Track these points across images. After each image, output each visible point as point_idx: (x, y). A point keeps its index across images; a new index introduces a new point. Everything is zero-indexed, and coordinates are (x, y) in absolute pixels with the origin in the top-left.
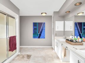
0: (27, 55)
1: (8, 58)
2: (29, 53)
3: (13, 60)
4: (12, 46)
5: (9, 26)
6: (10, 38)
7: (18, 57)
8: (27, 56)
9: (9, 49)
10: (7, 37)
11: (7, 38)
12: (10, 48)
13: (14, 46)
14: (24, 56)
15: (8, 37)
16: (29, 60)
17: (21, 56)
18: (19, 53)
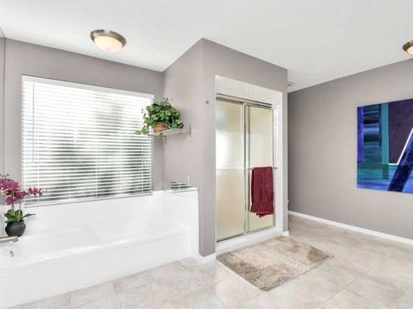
0: (313, 248)
1: (249, 232)
2: (322, 246)
3: (262, 244)
4: (260, 199)
5: (251, 135)
6: (253, 171)
7: (277, 242)
8: (311, 252)
9: (251, 204)
10: (247, 167)
11: (245, 171)
12: (253, 202)
13: (265, 200)
14: (299, 247)
15: (249, 169)
16: (314, 265)
17: (290, 245)
18: (286, 234)
